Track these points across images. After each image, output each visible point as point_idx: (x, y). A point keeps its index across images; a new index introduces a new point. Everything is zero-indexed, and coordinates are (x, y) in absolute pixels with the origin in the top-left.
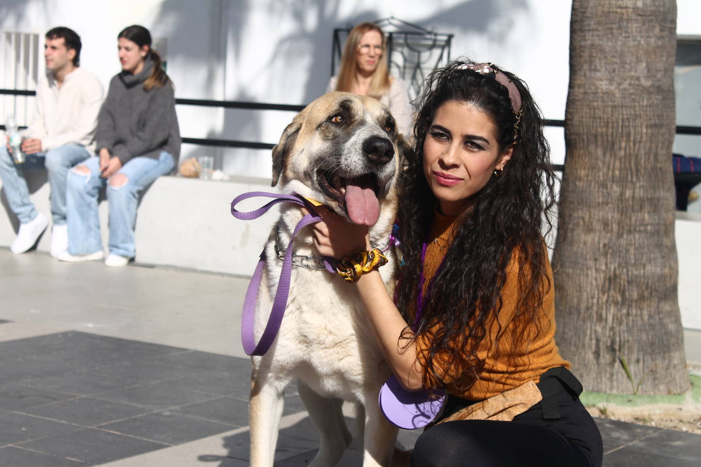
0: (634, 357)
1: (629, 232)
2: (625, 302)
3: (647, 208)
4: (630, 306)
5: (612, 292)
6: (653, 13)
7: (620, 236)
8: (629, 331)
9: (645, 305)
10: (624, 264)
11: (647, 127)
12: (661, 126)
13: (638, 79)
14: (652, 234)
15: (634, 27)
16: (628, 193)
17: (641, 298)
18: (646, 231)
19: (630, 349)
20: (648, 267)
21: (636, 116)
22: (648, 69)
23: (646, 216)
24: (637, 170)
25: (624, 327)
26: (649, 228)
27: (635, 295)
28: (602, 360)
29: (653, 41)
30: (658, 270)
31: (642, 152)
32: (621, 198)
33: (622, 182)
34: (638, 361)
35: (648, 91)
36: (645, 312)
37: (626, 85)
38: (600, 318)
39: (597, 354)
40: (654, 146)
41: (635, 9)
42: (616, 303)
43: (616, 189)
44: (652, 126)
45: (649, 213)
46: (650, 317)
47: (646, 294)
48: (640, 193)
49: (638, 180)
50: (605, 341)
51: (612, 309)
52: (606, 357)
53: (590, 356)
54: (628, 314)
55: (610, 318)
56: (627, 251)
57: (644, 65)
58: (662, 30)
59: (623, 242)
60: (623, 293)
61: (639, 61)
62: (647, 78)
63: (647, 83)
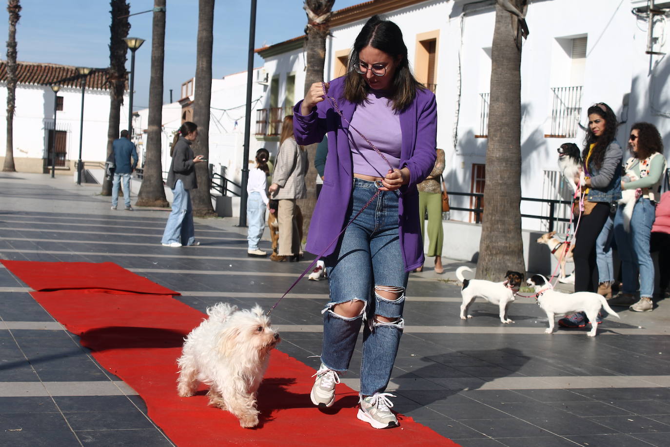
0: (492, 273)
1: (494, 231)
2: (492, 254)
3: (499, 224)
4: (493, 256)
5: (488, 251)
6: (502, 159)
7: (491, 232)
8: (492, 264)
9: (498, 256)
10: (491, 242)
11: (500, 196)
12: (506, 196)
13: (497, 180)
14: (501, 232)
15: (496, 163)
16: (493, 218)
17: (497, 254)
18: (499, 231)
19: (492, 270)
20: (499, 243)
21: (496, 193)
22: (501, 177)
23: (499, 226)
24: (497, 211)
25: (490, 263)
26: (500, 230)
27: (494, 252)
28: (484, 274)
29: (502, 168)
30: (503, 244)
31: (499, 205)
33: (492, 214)
34: (494, 274)
35: (501, 184)
36: (498, 259)
37: (493, 182)
38: (485, 260)
39: (483, 271)
40: (503, 203)
41: (496, 157)
42: (489, 255)
43: (490, 217)
44: (503, 196)
45: (500, 225)
46: (499, 260)
47: (498, 252)
48: (497, 218)
49: (497, 213)
50: (485, 267)
51: (488, 257)
52: (485, 273)
53: (481, 272)
54: (492, 259)
55: (487, 260)
56: (493, 237)
57: (499, 176)
58: (506, 164)
59: (492, 234)
60: (491, 251)
61: (497, 174)
62: (501, 180)
63: (501, 182)
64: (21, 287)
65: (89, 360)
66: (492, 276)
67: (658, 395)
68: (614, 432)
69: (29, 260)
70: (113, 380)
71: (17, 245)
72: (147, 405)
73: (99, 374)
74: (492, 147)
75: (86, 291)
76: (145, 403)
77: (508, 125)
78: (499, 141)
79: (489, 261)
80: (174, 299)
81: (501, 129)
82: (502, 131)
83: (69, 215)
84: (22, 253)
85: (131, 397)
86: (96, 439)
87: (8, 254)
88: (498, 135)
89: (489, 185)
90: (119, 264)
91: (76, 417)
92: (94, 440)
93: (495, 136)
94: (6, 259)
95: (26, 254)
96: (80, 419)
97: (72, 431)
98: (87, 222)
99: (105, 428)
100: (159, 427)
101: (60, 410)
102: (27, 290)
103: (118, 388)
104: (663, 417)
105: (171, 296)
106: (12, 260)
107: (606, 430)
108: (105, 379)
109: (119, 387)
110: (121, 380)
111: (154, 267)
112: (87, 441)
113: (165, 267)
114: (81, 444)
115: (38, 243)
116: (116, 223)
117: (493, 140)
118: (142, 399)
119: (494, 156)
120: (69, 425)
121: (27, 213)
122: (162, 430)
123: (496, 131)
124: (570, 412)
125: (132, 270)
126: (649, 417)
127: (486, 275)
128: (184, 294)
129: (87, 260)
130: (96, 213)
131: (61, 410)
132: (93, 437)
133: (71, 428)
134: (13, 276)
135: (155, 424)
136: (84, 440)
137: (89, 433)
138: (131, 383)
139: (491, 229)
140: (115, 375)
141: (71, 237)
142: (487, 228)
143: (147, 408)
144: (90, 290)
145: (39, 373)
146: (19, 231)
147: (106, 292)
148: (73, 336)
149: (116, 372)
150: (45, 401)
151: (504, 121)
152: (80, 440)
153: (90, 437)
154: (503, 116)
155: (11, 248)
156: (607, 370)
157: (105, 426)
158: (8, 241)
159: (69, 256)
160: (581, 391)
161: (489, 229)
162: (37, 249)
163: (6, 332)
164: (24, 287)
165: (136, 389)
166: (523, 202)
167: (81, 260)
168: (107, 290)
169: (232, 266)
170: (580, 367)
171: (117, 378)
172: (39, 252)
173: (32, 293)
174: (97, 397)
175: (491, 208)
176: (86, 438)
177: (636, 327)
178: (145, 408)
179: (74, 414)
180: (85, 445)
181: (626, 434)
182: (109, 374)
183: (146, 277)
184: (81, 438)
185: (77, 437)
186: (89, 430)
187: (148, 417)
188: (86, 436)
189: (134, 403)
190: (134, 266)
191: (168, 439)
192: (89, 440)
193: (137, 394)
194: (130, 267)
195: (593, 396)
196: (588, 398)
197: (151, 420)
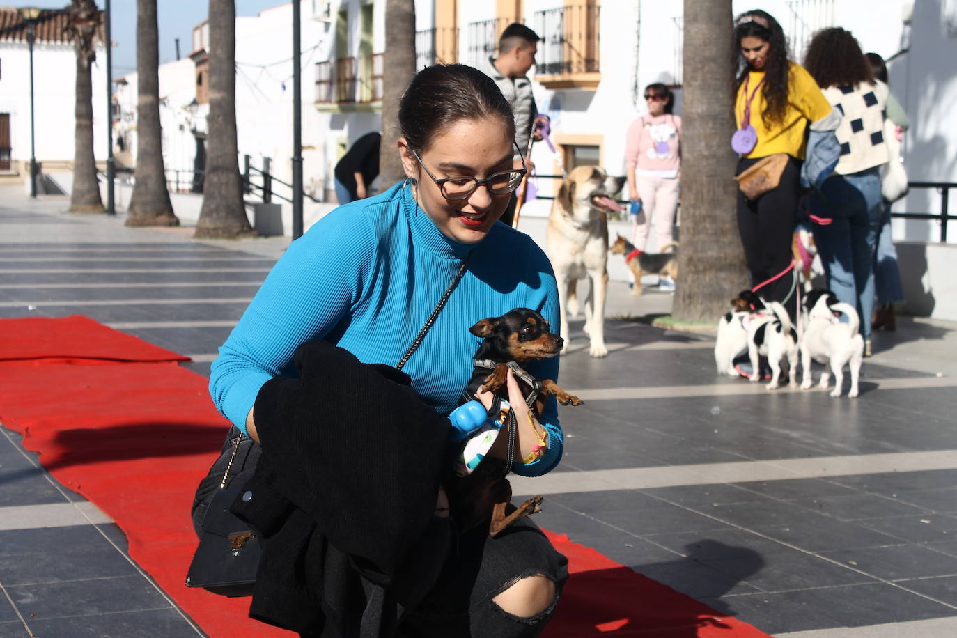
0: (700, 301)
1: (698, 233)
2: (697, 272)
3: (707, 221)
4: (699, 274)
5: (690, 267)
6: (706, 116)
7: (694, 235)
8: (699, 287)
9: (707, 273)
10: (696, 251)
11: (707, 176)
13: (700, 151)
14: (711, 234)
15: (697, 124)
16: (697, 212)
17: (705, 270)
18: (707, 233)
19: (697, 296)
20: (708, 253)
21: (699, 171)
22: (707, 145)
23: (708, 225)
24: (702, 201)
25: (695, 285)
26: (709, 231)
27: (702, 268)
28: (686, 303)
29: (708, 130)
30: (715, 254)
31: (705, 191)
32: (694, 215)
33: (694, 207)
35: (707, 157)
36: (707, 278)
37: (694, 154)
38: (686, 281)
39: (684, 300)
40: (712, 187)
41: (698, 114)
42: (692, 272)
43: (691, 211)
44: (711, 176)
45: (709, 223)
46: (711, 279)
47: (708, 267)
48: (703, 212)
50: (688, 292)
54: (698, 278)
55: (689, 280)
56: (697, 243)
57: (703, 144)
58: (714, 123)
60: (695, 266)
62: (706, 150)
63: (706, 153)
66: (700, 307)
68: (897, 542)
70: (75, 501)
72: (128, 538)
73: (50, 492)
74: (690, 97)
75: (36, 363)
76: (125, 535)
77: (713, 60)
78: (701, 88)
79: (693, 281)
80: (182, 368)
81: (703, 68)
82: (706, 70)
83: (15, 245)
85: (102, 526)
86: (41, 597)
88: (699, 76)
89: (688, 160)
90: (93, 317)
91: (8, 563)
92: (37, 600)
93: (694, 78)
96: (15, 567)
98: (44, 254)
99: (56, 579)
100: (146, 573)
103: (81, 514)
105: (175, 363)
107: (885, 540)
108: (61, 500)
109: (83, 511)
110: (87, 500)
111: (151, 319)
112: (24, 601)
113: (168, 319)
114: (15, 607)
116: (92, 255)
117: (690, 85)
118: (119, 528)
119: (694, 110)
122: (151, 577)
123: (695, 70)
124: (827, 514)
125: (114, 326)
127: (689, 305)
128: (197, 358)
129: (42, 314)
130: (61, 240)
132: (35, 594)
135: (140, 568)
136: (19, 601)
137: (28, 589)
138: (102, 504)
139: (694, 229)
140: (78, 493)
141: (17, 279)
142: (688, 229)
143: (127, 542)
144: (44, 360)
147: (69, 362)
148: (12, 434)
149: (79, 487)
151: (707, 54)
152: (13, 600)
153: (31, 595)
154: (705, 45)
156: (884, 444)
157: (56, 576)
159: (12, 309)
160: (845, 479)
161: (691, 231)
165: (111, 514)
167: (31, 315)
168: (70, 359)
170: (841, 442)
171: (81, 497)
174: (46, 529)
175: (692, 197)
176: (22, 597)
177: (933, 375)
178: (124, 543)
179: (7, 558)
180: (21, 607)
181: (918, 544)
182: (68, 491)
183: (137, 336)
184: (15, 597)
185: (8, 596)
186: (29, 584)
187: (130, 557)
188: (23, 594)
189: (106, 537)
190: (119, 319)
191: (159, 591)
192: (29, 599)
193: (113, 521)
194: (112, 322)
195: (865, 486)
196: (856, 489)
197: (134, 561)
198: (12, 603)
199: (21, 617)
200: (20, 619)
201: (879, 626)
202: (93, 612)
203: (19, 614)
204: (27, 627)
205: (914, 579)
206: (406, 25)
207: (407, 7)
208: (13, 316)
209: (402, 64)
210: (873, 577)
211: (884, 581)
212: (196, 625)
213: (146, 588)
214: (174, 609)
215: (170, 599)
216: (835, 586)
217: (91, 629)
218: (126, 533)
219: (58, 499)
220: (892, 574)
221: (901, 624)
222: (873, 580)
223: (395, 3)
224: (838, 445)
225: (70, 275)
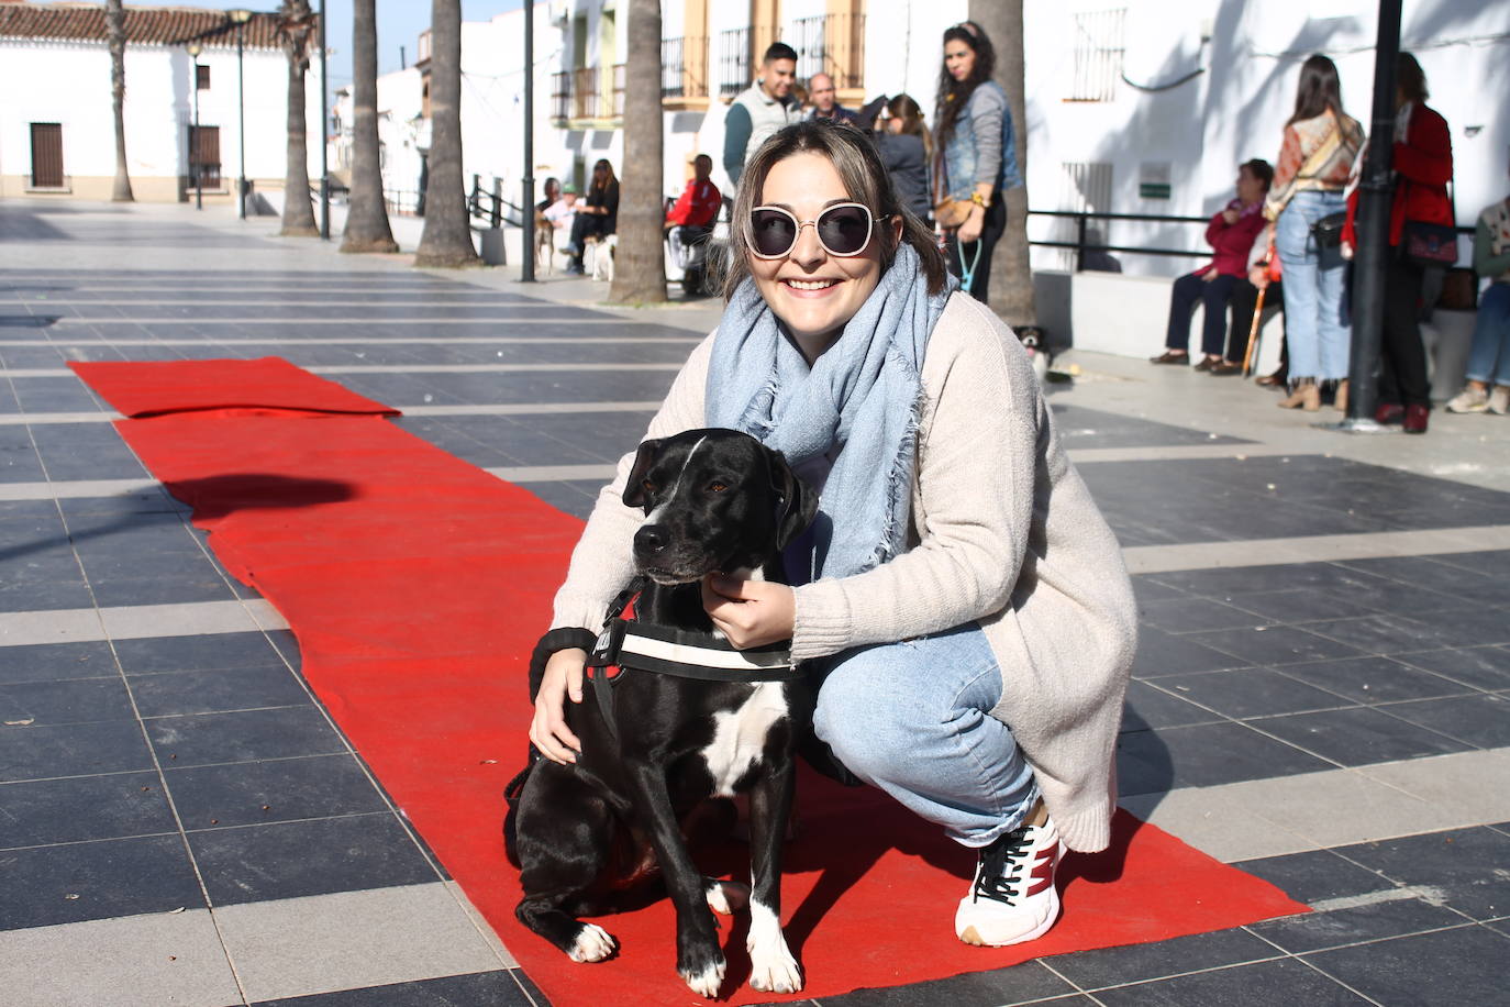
64: (99, 411)
65: (200, 557)
67: (1312, 579)
68: (1239, 663)
69: (127, 359)
70: (244, 597)
71: (111, 332)
72: (301, 652)
73: (215, 585)
75: (221, 414)
76: (296, 644)
80: (388, 422)
83: (216, 273)
84: (118, 347)
85: (271, 633)
86: (186, 734)
87: (89, 350)
90: (291, 359)
91: (151, 685)
92: (180, 738)
94: (83, 359)
95: (124, 349)
96: (159, 691)
97: (139, 718)
98: (247, 284)
99: (208, 708)
100: (320, 702)
101: (121, 672)
102: (109, 416)
103: (252, 616)
104: (1332, 625)
105: (380, 417)
106: (94, 360)
107: (1228, 662)
108: (227, 596)
109: (252, 611)
110: (258, 595)
111: (358, 362)
112: (164, 741)
113: (379, 362)
114: (152, 750)
115: (150, 327)
116: (300, 285)
118: (293, 636)
120: (134, 705)
121: (141, 273)
122: (325, 708)
124: (1152, 625)
125: (314, 370)
126: (1303, 625)
128: (407, 411)
129: (236, 354)
130: (269, 267)
131: (125, 670)
132: (179, 730)
133: (135, 709)
134: (89, 391)
135: (313, 694)
136: (157, 740)
137: (171, 723)
138: (283, 603)
140: (249, 587)
141: (214, 312)
143: (300, 656)
144: (234, 411)
145: (97, 589)
146: (119, 306)
147: (260, 414)
149: (251, 579)
150: (93, 652)
152: (151, 739)
153: (173, 731)
155: (99, 339)
156: (1208, 530)
157: (208, 704)
158: (96, 325)
159: (202, 348)
160: (1166, 576)
162: (146, 337)
163: (51, 503)
164: (106, 410)
165: (289, 615)
166: (1031, 218)
167: (224, 356)
168: (261, 409)
169: (504, 354)
170: (1157, 527)
171: (253, 593)
172: (149, 343)
173: (118, 423)
174: (204, 636)
176: (162, 734)
178: (295, 658)
179: (150, 678)
180: (160, 750)
181: (1266, 667)
182: (238, 583)
183: (340, 383)
184: (154, 735)
185: (145, 732)
186: (175, 715)
187: (302, 678)
188: (165, 730)
189: (275, 647)
190: (321, 362)
191: (335, 728)
192: (170, 738)
193: (287, 626)
194: (315, 365)
195: (1192, 586)
196: (1182, 590)
197: (306, 683)
198: (149, 742)
199: (157, 764)
200: (155, 767)
201: (1234, 784)
202: (249, 758)
203: (155, 759)
204: (163, 780)
205: (1267, 717)
206: (651, 30)
207: (652, 10)
208: (202, 357)
209: (646, 74)
210: (1219, 714)
211: (1232, 720)
212: (376, 780)
213: (318, 724)
214: (350, 755)
215: (347, 740)
216: (1174, 727)
217: (243, 784)
218: (300, 643)
219: (223, 594)
220: (1240, 709)
221: (1261, 781)
222: (1219, 718)
223: (639, 5)
224: (1153, 531)
225: (272, 308)
